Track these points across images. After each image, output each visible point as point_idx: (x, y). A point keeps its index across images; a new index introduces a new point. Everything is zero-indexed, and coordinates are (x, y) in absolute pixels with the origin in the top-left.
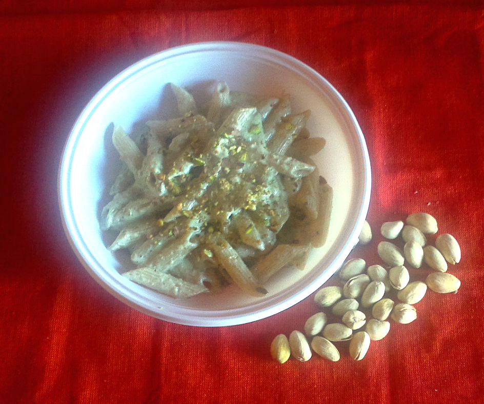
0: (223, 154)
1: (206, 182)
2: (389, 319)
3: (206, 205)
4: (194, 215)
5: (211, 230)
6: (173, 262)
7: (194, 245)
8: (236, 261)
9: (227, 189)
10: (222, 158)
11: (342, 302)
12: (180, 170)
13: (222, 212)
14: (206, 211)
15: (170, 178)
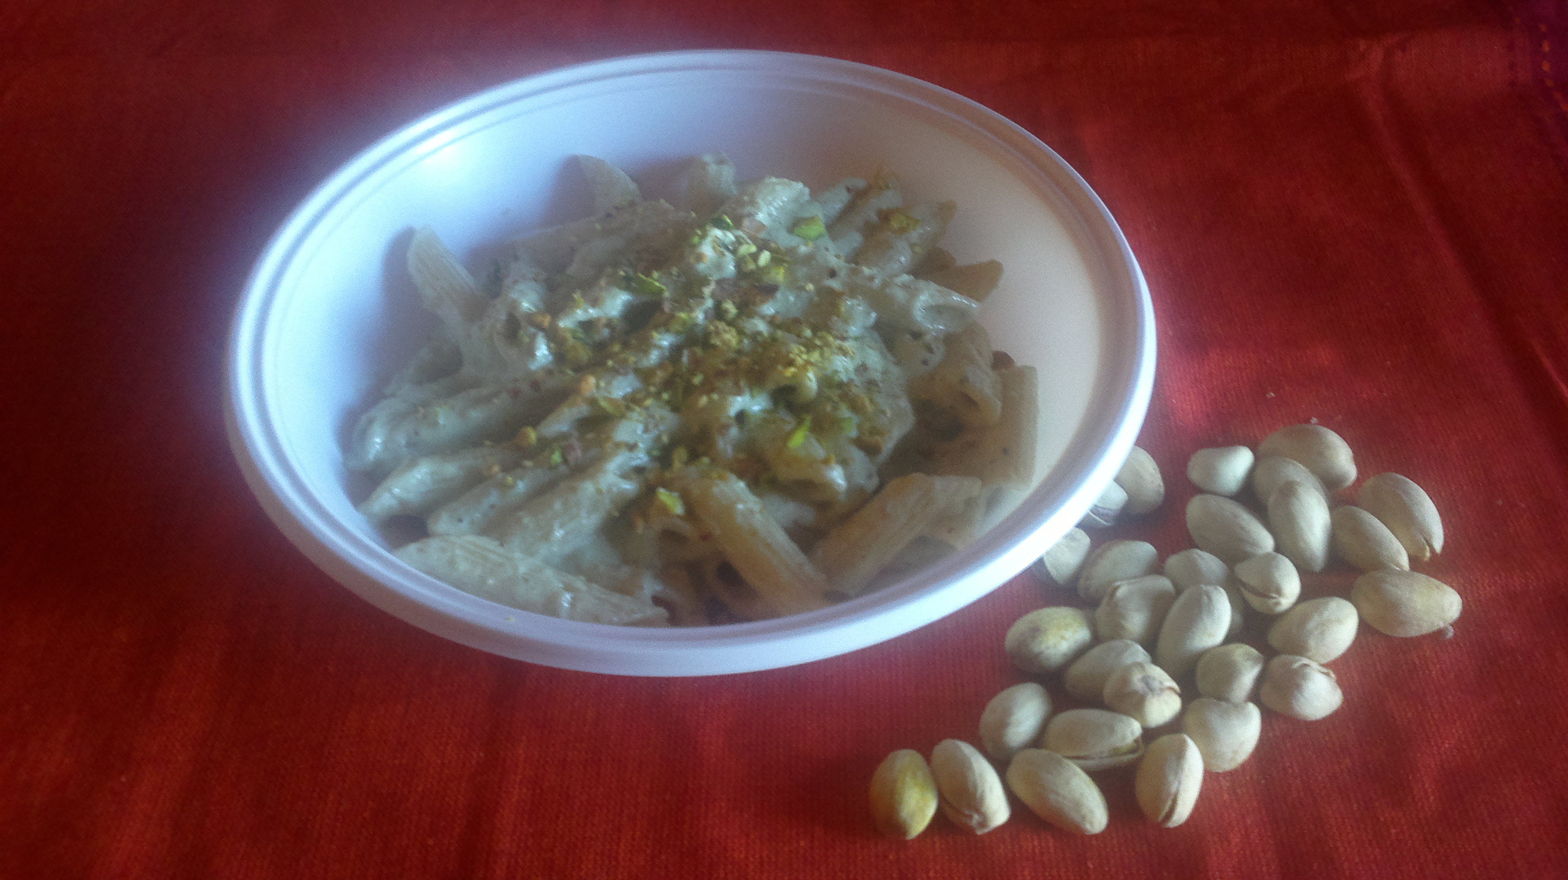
0: (719, 266)
1: (668, 331)
2: (1255, 697)
3: (668, 384)
4: (632, 410)
5: (680, 455)
6: (559, 533)
7: (629, 487)
8: (758, 517)
9: (726, 343)
10: (715, 277)
11: (1096, 651)
12: (595, 303)
13: (715, 396)
14: (668, 402)
15: (565, 323)
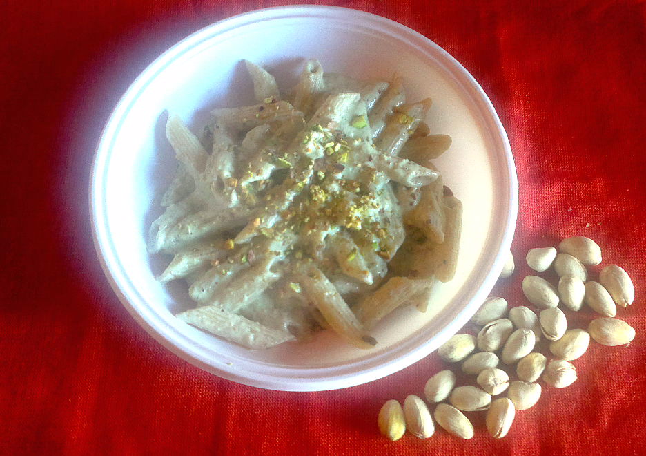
0: (316, 153)
1: (292, 190)
2: (540, 381)
3: (293, 221)
4: (277, 235)
5: (299, 255)
6: (246, 298)
7: (275, 276)
8: (334, 298)
9: (320, 200)
10: (315, 158)
11: (476, 356)
12: (258, 173)
13: (315, 231)
14: (293, 230)
15: (244, 184)
